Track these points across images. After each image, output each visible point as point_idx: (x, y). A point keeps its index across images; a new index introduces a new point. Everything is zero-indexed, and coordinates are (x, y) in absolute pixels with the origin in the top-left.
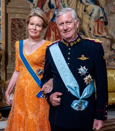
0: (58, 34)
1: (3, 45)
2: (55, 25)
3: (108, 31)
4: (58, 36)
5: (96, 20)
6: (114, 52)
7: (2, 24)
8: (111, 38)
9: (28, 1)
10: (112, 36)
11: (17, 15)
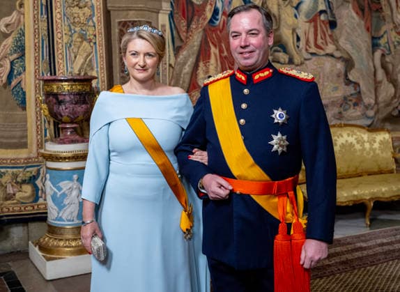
1: (103, 82)
2: (218, 32)
3: (338, 42)
4: (226, 57)
5: (311, 18)
6: (353, 88)
7: (97, 36)
8: (345, 56)
10: (347, 53)
11: (131, 13)
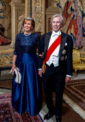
0: (76, 27)
9: (59, 8)
